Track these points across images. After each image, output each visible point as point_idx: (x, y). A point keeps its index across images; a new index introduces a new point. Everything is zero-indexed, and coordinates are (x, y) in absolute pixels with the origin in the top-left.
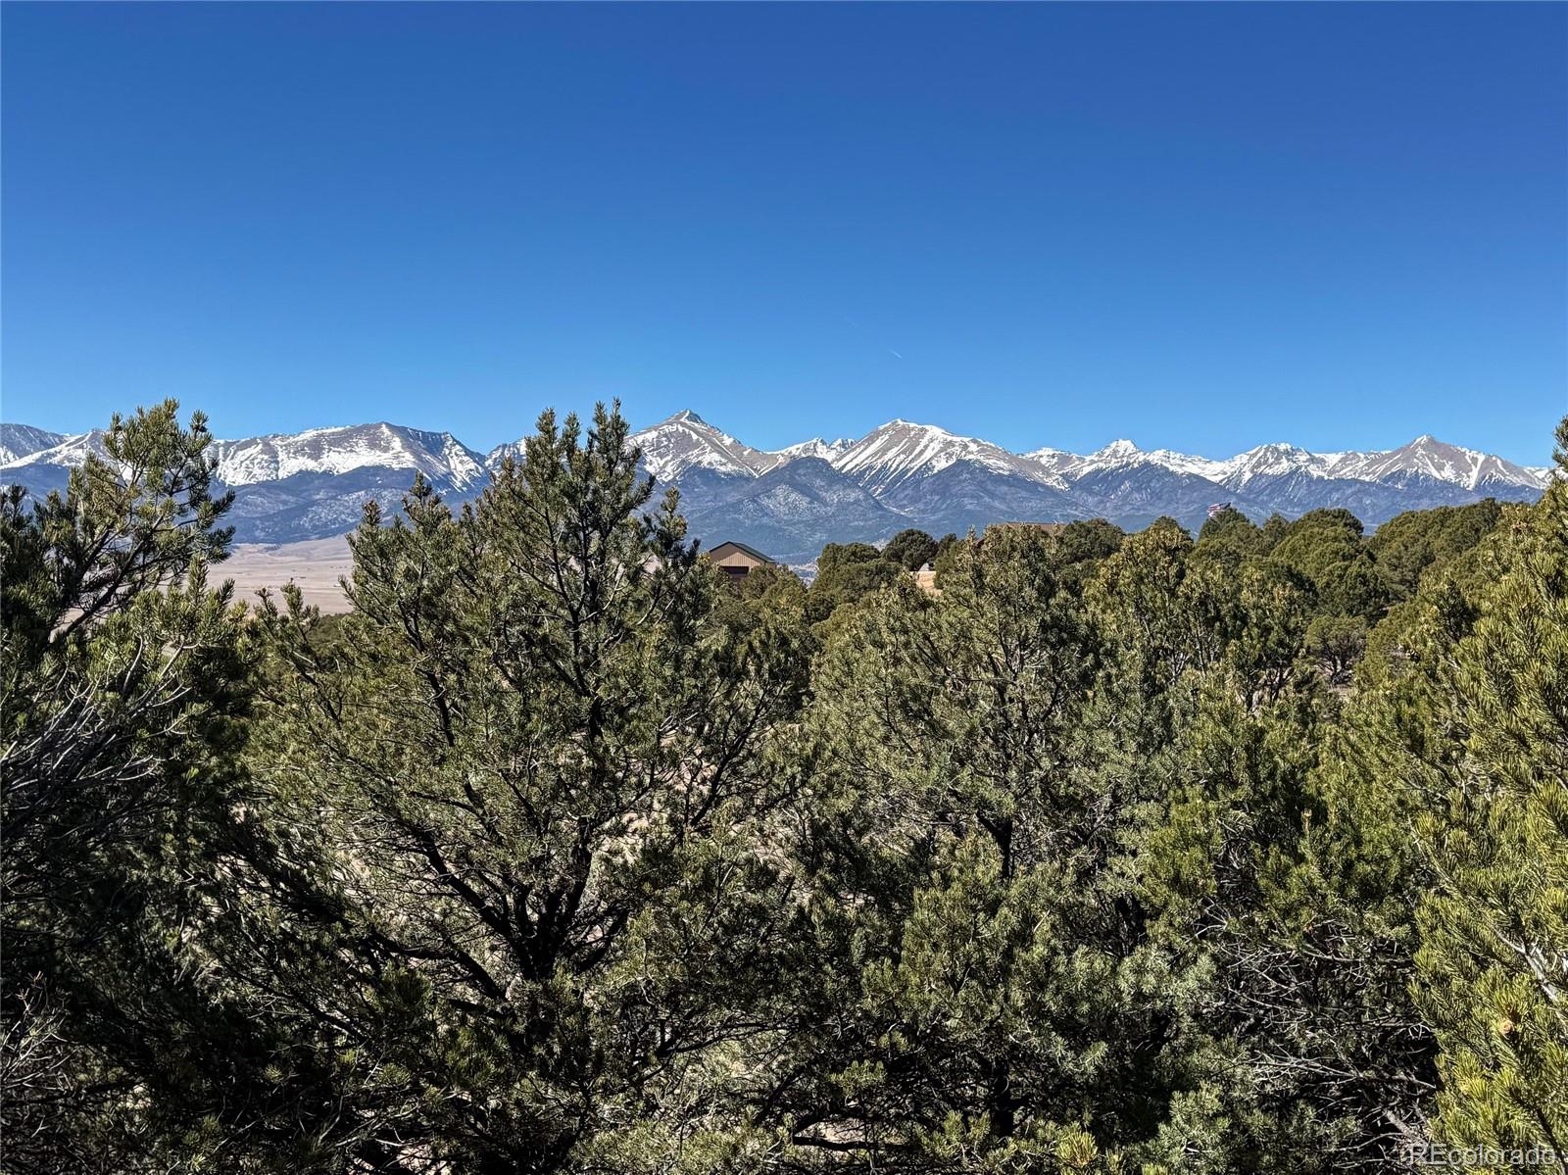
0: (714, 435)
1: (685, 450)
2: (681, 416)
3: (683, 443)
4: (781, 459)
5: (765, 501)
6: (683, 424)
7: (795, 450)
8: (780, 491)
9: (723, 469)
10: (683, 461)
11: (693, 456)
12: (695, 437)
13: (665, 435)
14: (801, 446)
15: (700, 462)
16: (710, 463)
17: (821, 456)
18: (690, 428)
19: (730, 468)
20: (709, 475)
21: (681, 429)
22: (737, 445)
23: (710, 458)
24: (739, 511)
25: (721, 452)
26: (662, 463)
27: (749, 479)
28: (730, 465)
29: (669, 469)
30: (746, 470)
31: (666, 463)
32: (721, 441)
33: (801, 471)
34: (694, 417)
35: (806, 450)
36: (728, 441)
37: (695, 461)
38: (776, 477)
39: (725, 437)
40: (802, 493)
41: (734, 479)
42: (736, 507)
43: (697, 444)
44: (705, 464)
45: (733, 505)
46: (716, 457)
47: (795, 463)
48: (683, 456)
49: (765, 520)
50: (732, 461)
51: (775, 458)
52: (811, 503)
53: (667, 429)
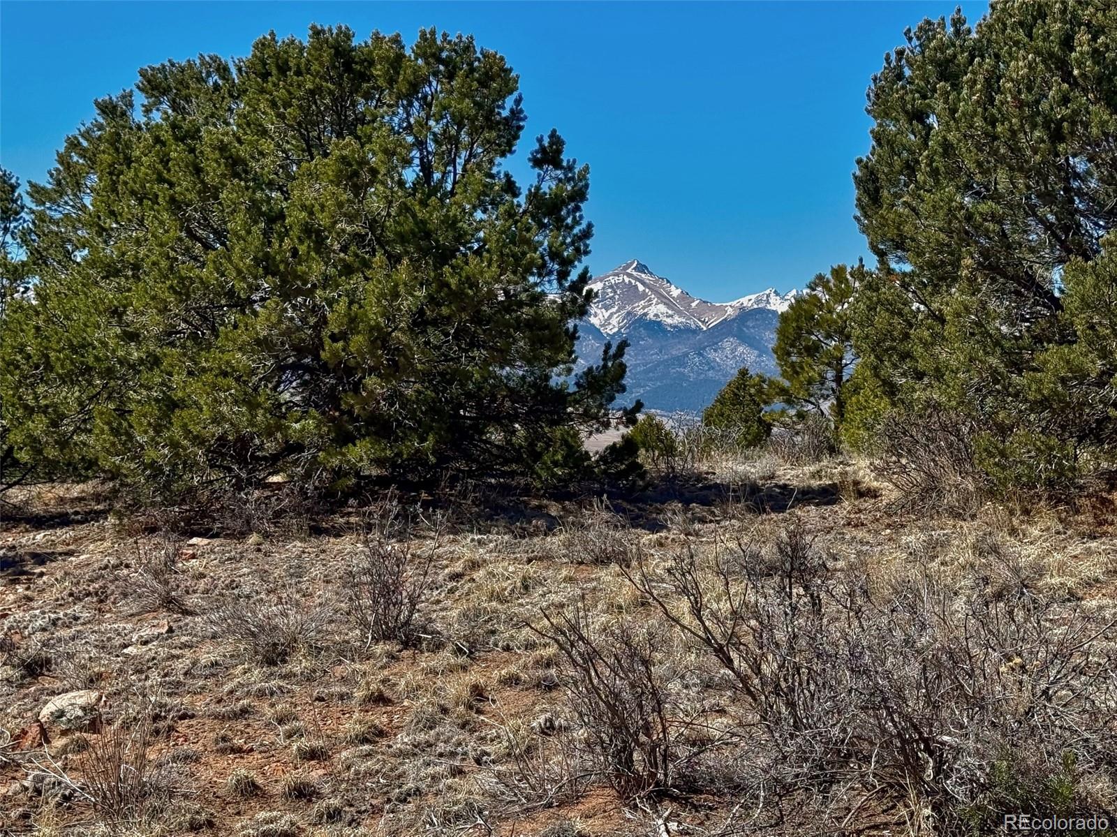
0: (661, 286)
1: (631, 302)
2: (628, 266)
3: (631, 294)
4: (730, 311)
5: (711, 355)
6: (630, 275)
7: (748, 301)
8: (728, 344)
9: (669, 321)
10: (629, 313)
11: (639, 308)
12: (641, 288)
13: (611, 287)
14: (753, 297)
15: (645, 314)
16: (656, 315)
17: (773, 308)
18: (636, 279)
19: (677, 320)
20: (655, 327)
21: (627, 280)
22: (685, 296)
23: (656, 310)
24: (684, 365)
25: (669, 304)
26: (607, 315)
27: (698, 331)
28: (676, 317)
29: (614, 321)
30: (693, 323)
31: (612, 314)
32: (668, 293)
33: (750, 324)
34: (641, 268)
35: (758, 301)
36: (675, 292)
37: (642, 312)
38: (726, 328)
39: (673, 288)
40: (751, 346)
41: (682, 332)
42: (681, 361)
43: (644, 295)
44: (651, 316)
45: (677, 358)
46: (662, 308)
47: (745, 315)
48: (629, 308)
49: (711, 374)
50: (680, 313)
51: (723, 309)
52: (759, 356)
53: (613, 280)
